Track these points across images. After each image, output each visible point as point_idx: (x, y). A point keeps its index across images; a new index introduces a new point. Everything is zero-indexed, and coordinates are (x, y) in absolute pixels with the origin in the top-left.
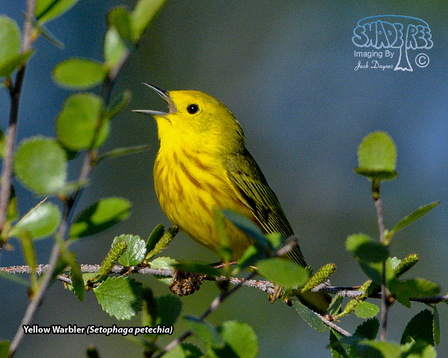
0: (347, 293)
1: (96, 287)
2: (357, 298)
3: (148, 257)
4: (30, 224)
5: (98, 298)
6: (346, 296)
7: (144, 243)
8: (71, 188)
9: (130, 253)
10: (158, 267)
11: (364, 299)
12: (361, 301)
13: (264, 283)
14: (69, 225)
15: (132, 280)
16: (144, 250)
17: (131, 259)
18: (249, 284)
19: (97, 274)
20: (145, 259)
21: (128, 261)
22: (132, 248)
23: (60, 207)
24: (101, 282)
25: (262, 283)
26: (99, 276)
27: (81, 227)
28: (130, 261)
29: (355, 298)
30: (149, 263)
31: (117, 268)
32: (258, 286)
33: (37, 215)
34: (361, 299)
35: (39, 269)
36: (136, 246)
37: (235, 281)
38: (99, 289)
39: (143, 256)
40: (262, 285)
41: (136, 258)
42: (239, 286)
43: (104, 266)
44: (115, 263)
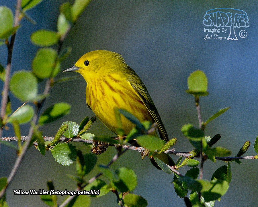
0: (183, 155)
1: (52, 148)
2: (188, 157)
3: (80, 134)
4: (18, 116)
5: (53, 154)
6: (183, 156)
7: (78, 126)
8: (40, 98)
9: (71, 131)
10: (85, 139)
11: (192, 158)
12: (190, 159)
13: (140, 148)
14: (38, 117)
15: (70, 145)
16: (78, 130)
17: (71, 134)
18: (132, 148)
19: (52, 142)
20: (78, 134)
21: (69, 135)
22: (72, 129)
23: (34, 108)
24: (54, 145)
25: (139, 148)
26: (53, 142)
27: (45, 118)
28: (70, 135)
29: (187, 157)
30: (81, 137)
31: (63, 139)
32: (137, 150)
33: (22, 111)
34: (190, 158)
35: (23, 139)
36: (74, 127)
37: (125, 147)
38: (53, 149)
39: (77, 133)
40: (139, 149)
41: (74, 134)
42: (127, 149)
43: (56, 137)
44: (62, 136)
